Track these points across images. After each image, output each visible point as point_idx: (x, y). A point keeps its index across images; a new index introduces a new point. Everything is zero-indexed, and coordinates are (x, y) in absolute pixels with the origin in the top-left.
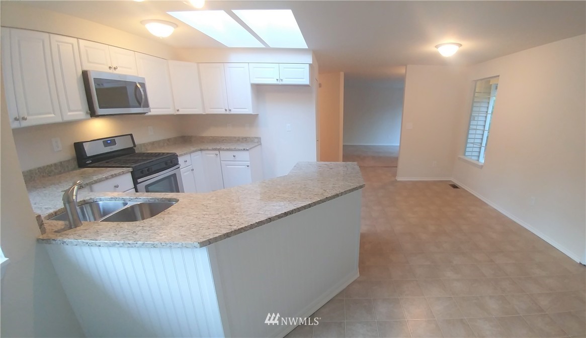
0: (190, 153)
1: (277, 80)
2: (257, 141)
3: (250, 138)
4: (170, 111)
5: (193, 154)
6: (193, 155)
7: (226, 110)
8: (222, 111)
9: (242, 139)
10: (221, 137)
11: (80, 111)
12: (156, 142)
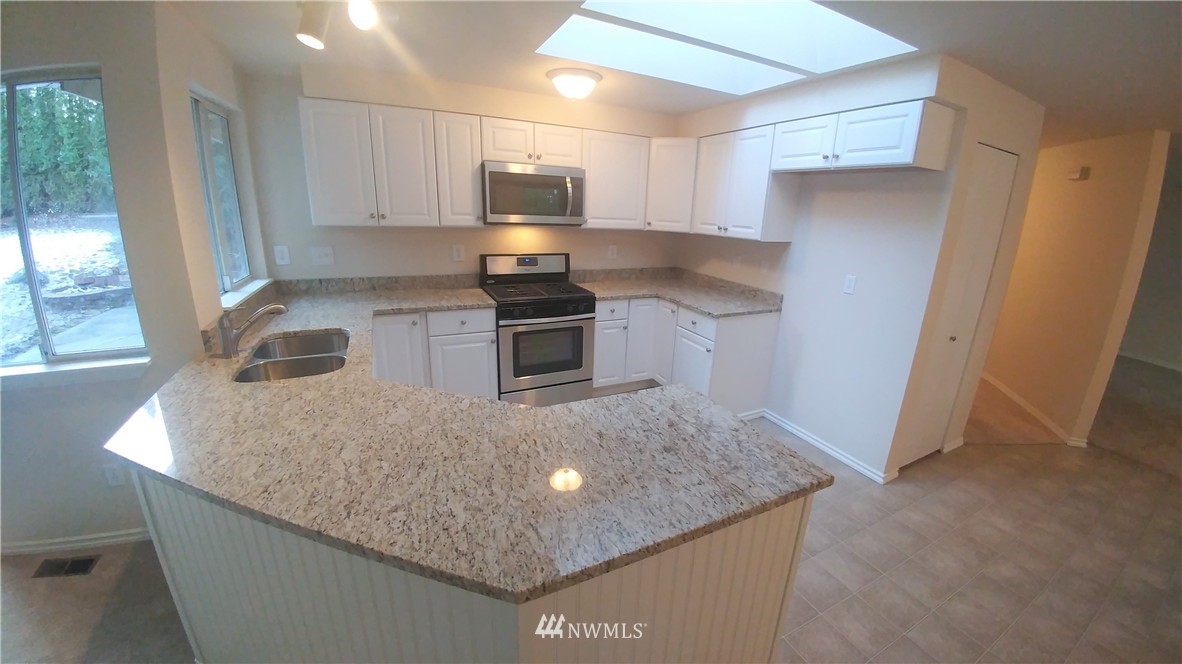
0: (630, 298)
1: (826, 157)
2: (772, 303)
3: (762, 291)
4: (636, 224)
5: (636, 301)
6: (634, 303)
7: (720, 228)
8: (712, 230)
9: (750, 291)
10: (722, 280)
11: (469, 214)
12: (615, 270)
